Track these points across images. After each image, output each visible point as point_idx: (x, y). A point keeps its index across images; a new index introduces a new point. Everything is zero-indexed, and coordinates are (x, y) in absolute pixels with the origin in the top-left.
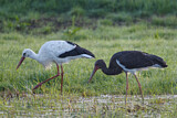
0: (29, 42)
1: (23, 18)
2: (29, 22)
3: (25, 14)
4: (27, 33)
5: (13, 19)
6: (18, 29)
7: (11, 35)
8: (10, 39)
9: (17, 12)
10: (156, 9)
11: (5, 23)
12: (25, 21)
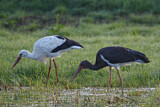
0: (17, 38)
1: (11, 16)
2: (17, 19)
3: (12, 12)
4: (15, 30)
5: (1, 18)
6: (6, 26)
9: (5, 11)
10: (134, 8)
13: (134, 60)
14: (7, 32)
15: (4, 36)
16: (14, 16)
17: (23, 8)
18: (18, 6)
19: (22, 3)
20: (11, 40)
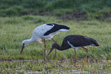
0: (104, 27)
1: (100, 11)
2: (104, 13)
3: (101, 8)
4: (103, 21)
5: (93, 12)
6: (97, 18)
7: (92, 22)
8: (92, 24)
9: (97, 7)
11: (89, 14)
12: (101, 13)
13: (89, 44)
14: (97, 22)
15: (96, 25)
16: (102, 11)
17: (109, 5)
18: (105, 4)
19: (108, 2)
20: (100, 27)
